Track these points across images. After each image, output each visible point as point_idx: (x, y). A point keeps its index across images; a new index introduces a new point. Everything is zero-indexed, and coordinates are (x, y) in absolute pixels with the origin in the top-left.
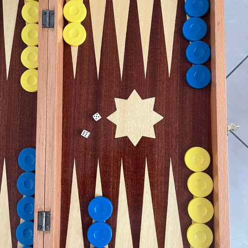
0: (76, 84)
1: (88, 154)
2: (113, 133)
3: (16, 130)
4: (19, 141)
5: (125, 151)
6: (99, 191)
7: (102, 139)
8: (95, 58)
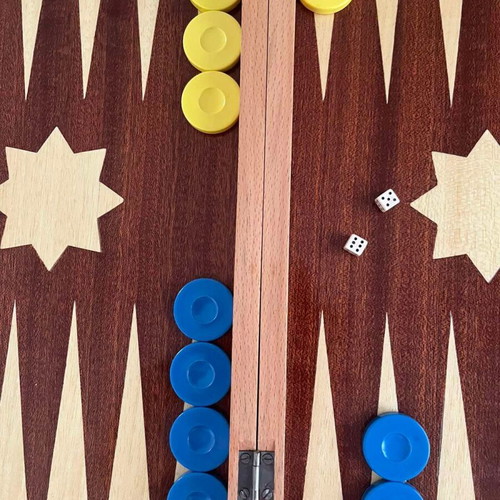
0: (327, 113)
1: (360, 299)
2: (427, 244)
3: (167, 231)
4: (173, 260)
5: (460, 294)
6: (388, 398)
7: (398, 259)
8: (380, 47)
